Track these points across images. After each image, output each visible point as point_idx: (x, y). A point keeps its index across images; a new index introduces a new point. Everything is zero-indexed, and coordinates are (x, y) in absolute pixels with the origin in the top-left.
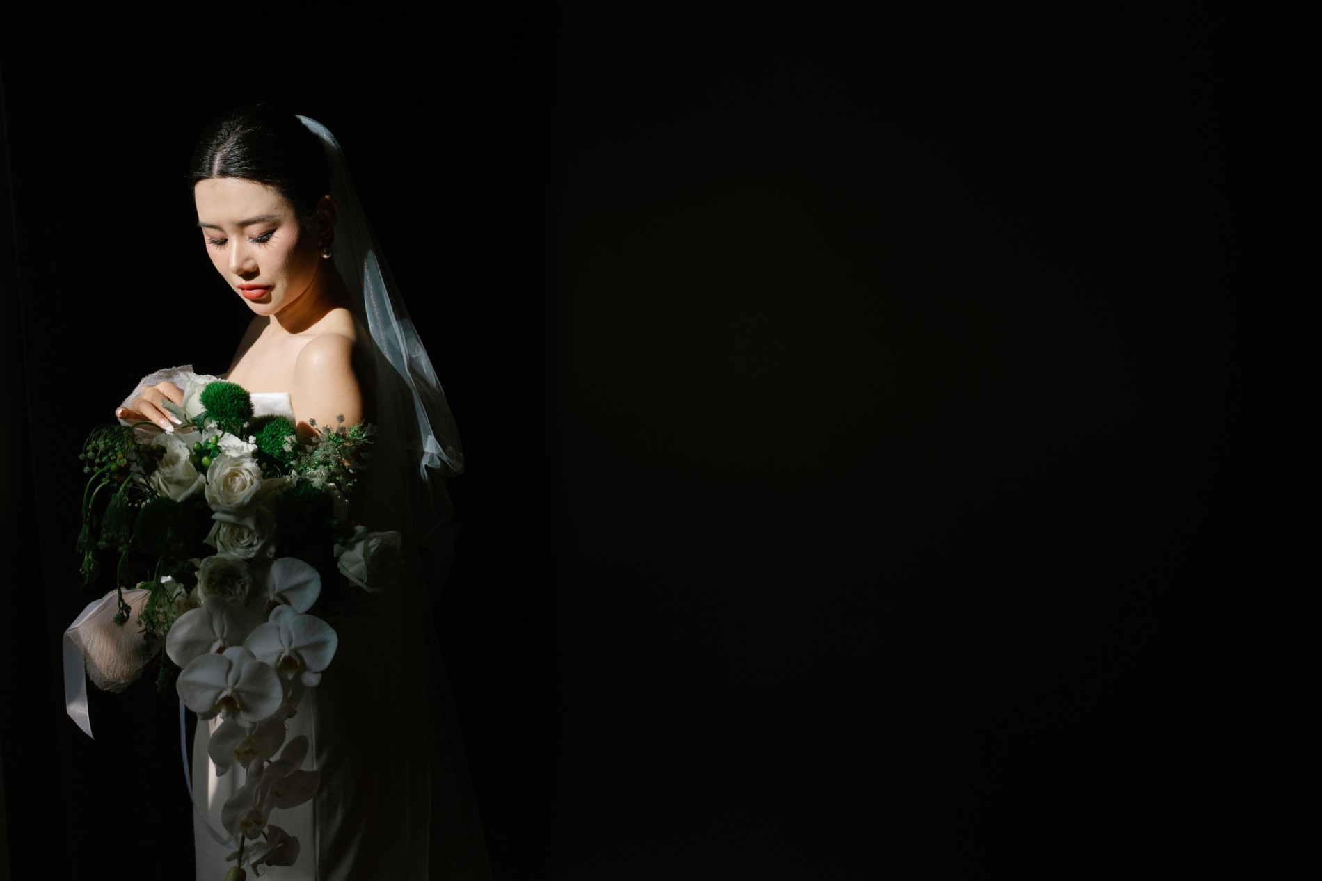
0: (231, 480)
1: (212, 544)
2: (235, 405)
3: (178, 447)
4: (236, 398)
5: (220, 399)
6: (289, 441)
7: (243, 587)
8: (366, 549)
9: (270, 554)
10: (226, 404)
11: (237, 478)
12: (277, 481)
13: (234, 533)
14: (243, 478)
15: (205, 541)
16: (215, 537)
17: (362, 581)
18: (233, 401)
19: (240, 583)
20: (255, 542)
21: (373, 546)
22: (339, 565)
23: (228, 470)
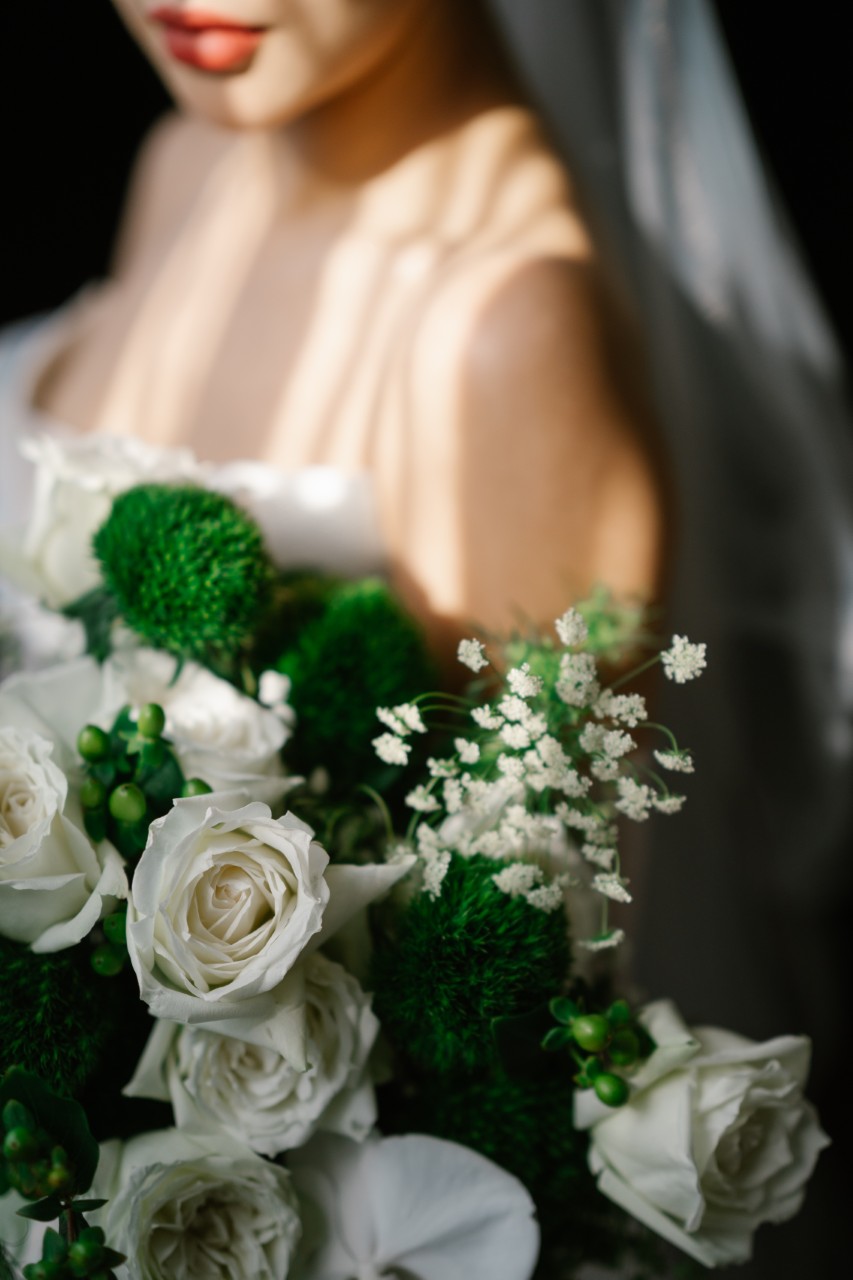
0: (218, 890)
1: (156, 1093)
2: (215, 583)
3: (25, 754)
4: (215, 554)
5: (163, 563)
6: (397, 727)
7: (268, 1248)
8: (698, 1120)
9: (356, 1126)
10: (183, 582)
11: (240, 886)
12: (375, 876)
13: (228, 1058)
14: (260, 881)
15: (131, 1090)
16: (164, 1069)
17: (678, 1222)
18: (204, 570)
19: (257, 1233)
20: (304, 1089)
21: (721, 1107)
22: (595, 1162)
23: (204, 863)
